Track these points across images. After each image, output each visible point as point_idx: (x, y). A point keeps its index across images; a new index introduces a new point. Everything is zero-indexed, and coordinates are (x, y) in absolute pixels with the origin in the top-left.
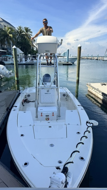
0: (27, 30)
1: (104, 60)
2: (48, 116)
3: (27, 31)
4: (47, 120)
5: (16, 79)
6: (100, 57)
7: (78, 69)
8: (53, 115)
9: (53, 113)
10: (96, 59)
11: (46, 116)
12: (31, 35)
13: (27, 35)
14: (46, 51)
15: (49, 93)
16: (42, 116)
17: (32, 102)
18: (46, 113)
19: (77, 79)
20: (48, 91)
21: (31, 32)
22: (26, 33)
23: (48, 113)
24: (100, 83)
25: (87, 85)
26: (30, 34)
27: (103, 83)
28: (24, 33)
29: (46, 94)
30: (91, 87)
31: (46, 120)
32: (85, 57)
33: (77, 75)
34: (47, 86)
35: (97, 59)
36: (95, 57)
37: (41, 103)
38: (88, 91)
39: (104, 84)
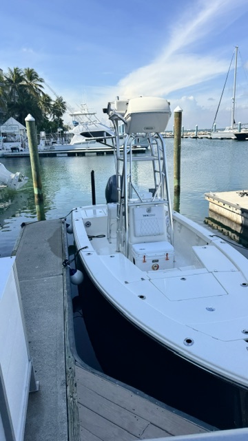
0: (32, 75)
1: (211, 138)
2: (157, 261)
3: (31, 78)
4: (156, 268)
5: (36, 192)
6: (200, 131)
7: (176, 163)
8: (167, 259)
9: (167, 254)
10: (194, 138)
11: (153, 261)
12: (40, 86)
13: (31, 87)
14: (147, 128)
15: (152, 215)
16: (144, 261)
17: (97, 237)
18: (154, 254)
19: (176, 184)
20: (149, 211)
21: (41, 80)
22: (29, 82)
23: (158, 254)
24: (234, 192)
25: (207, 198)
26: (40, 83)
27: (242, 192)
28: (25, 83)
29: (146, 217)
30: (219, 201)
31: (154, 269)
32: (167, 133)
33: (175, 176)
34: (145, 201)
35: (196, 138)
36: (189, 133)
37: (135, 236)
38: (211, 210)
39: (246, 193)
